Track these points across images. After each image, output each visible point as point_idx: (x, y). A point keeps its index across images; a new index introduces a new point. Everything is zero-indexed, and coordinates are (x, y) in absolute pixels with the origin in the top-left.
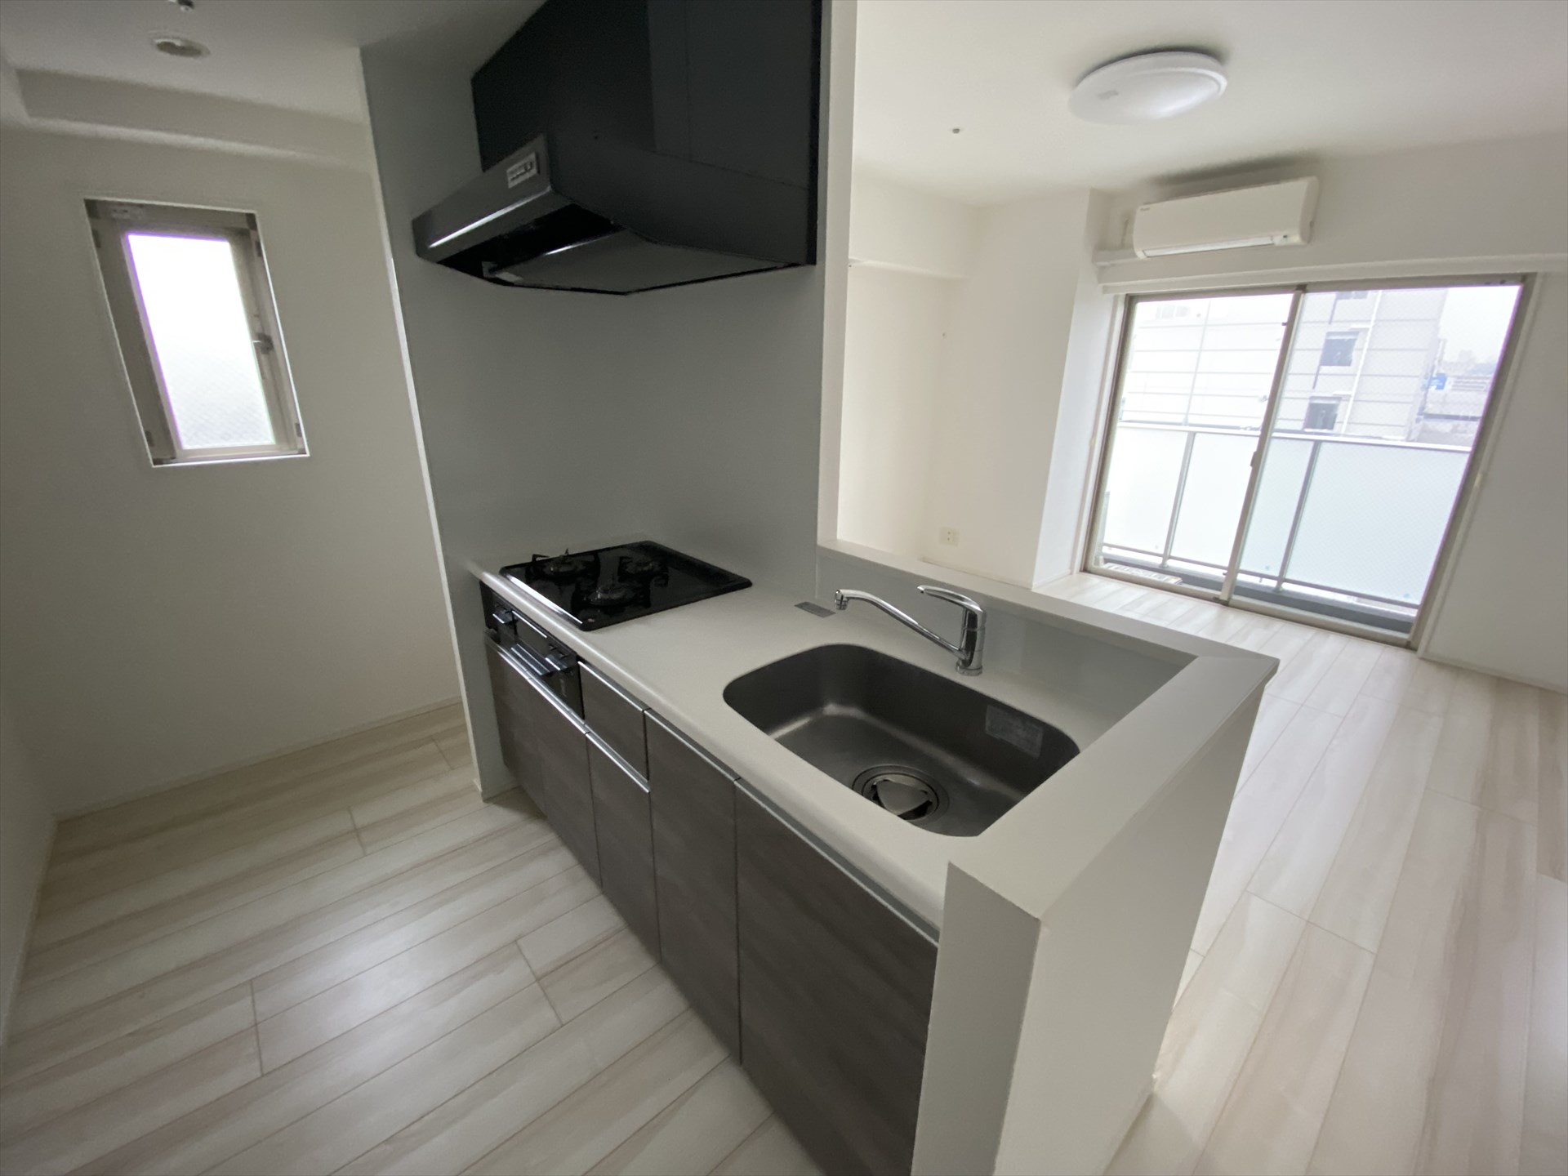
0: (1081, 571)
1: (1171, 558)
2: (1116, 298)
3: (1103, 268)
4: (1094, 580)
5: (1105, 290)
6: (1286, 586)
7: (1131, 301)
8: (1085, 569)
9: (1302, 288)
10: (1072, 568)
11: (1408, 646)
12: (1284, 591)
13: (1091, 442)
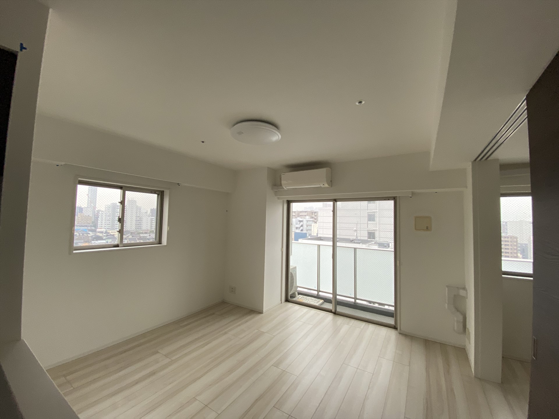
0: (285, 301)
1: (320, 291)
2: (283, 201)
3: (276, 191)
4: (290, 305)
5: (278, 198)
6: (358, 301)
7: (289, 203)
8: (287, 300)
9: (335, 201)
10: (281, 300)
11: (395, 328)
12: (357, 303)
13: (281, 250)
